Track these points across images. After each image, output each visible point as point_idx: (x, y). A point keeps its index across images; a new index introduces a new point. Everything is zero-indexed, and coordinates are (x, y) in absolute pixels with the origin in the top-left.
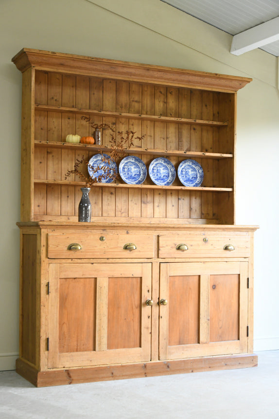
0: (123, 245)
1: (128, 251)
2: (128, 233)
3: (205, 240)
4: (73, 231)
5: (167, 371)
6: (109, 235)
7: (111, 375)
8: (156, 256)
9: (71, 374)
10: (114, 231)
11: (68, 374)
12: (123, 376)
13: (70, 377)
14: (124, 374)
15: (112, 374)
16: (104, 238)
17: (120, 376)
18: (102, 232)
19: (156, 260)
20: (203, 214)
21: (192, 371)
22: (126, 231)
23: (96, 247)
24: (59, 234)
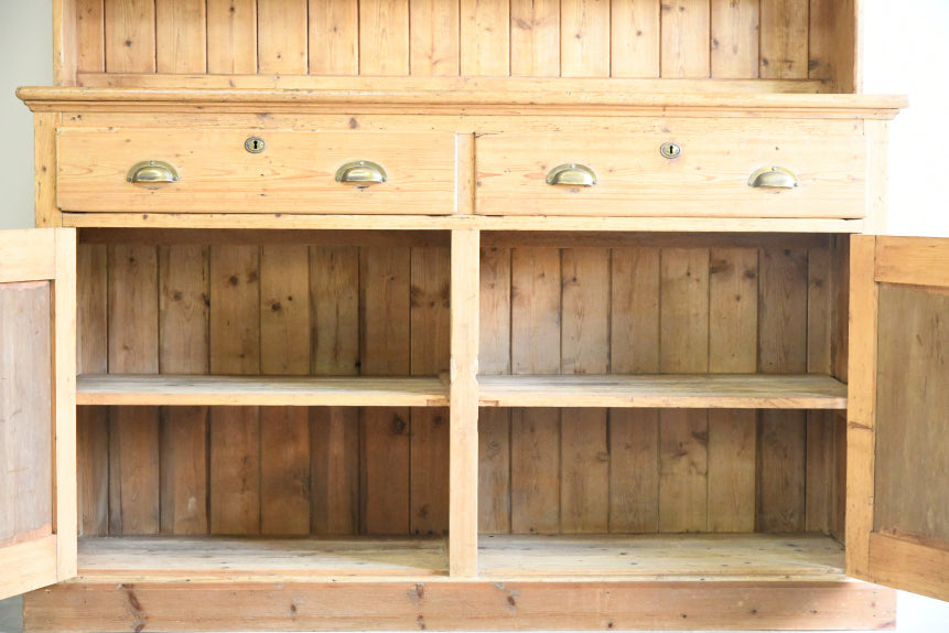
0: (334, 168)
1: (354, 190)
2: (353, 124)
3: (670, 152)
4: (149, 118)
5: (507, 617)
6: (280, 133)
7: (289, 614)
8: (469, 210)
9: (142, 600)
10: (301, 120)
11: (132, 597)
12: (333, 618)
13: (138, 607)
14: (337, 613)
15: (294, 608)
16: (260, 144)
17: (321, 618)
18: (254, 121)
19: (466, 222)
20: (766, 62)
21: (610, 626)
22: (347, 119)
23: (230, 173)
24: (93, 129)
